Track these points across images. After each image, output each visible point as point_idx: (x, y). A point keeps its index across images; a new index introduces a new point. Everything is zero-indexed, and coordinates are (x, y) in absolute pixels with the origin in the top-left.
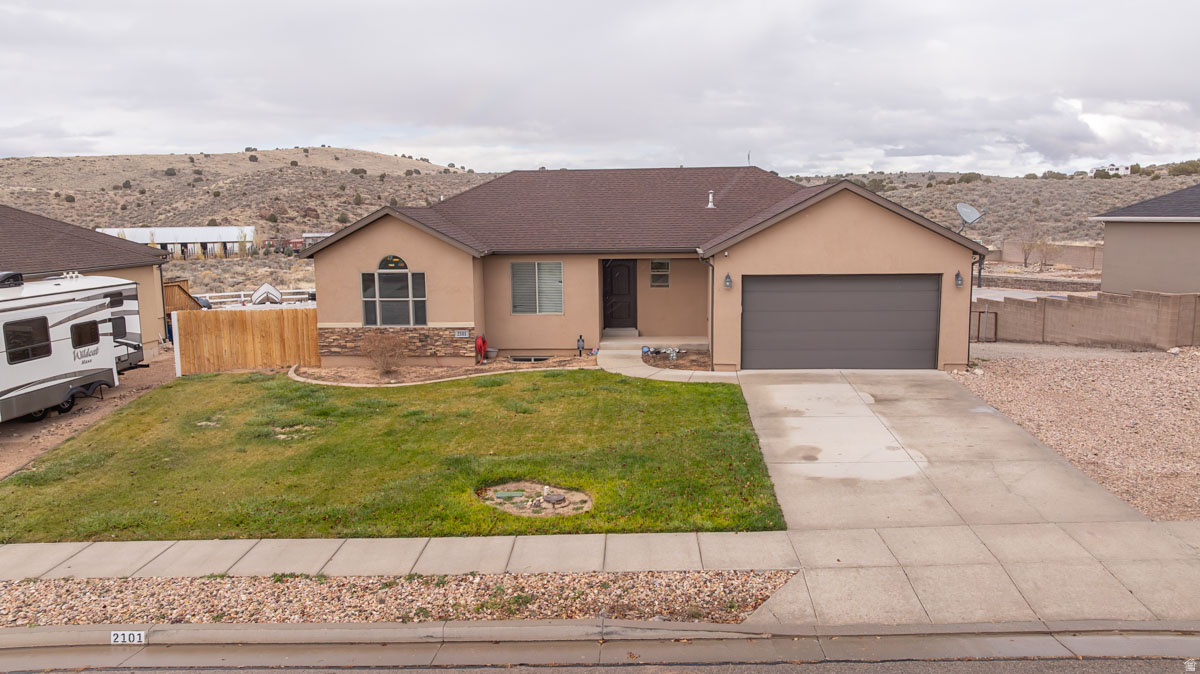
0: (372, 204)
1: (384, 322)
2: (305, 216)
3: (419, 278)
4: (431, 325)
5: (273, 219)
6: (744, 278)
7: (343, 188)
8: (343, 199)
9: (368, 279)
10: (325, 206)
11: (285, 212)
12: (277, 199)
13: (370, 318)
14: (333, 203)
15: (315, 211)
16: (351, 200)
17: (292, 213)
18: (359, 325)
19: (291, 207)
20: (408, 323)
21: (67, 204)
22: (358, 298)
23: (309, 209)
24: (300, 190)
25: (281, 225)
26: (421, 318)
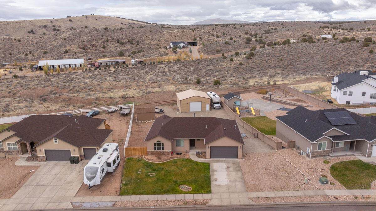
0: (111, 41)
1: (157, 150)
2: (92, 47)
3: (163, 144)
4: (164, 150)
5: (84, 49)
6: (211, 147)
7: (102, 36)
8: (103, 40)
9: (155, 144)
10: (98, 43)
11: (87, 46)
12: (84, 41)
13: (155, 149)
14: (100, 41)
15: (95, 45)
16: (106, 40)
17: (89, 46)
18: (154, 150)
19: (88, 44)
20: (161, 150)
21: (19, 42)
22: (153, 147)
23: (94, 45)
24: (90, 37)
25: (86, 50)
26: (163, 149)
